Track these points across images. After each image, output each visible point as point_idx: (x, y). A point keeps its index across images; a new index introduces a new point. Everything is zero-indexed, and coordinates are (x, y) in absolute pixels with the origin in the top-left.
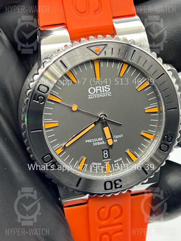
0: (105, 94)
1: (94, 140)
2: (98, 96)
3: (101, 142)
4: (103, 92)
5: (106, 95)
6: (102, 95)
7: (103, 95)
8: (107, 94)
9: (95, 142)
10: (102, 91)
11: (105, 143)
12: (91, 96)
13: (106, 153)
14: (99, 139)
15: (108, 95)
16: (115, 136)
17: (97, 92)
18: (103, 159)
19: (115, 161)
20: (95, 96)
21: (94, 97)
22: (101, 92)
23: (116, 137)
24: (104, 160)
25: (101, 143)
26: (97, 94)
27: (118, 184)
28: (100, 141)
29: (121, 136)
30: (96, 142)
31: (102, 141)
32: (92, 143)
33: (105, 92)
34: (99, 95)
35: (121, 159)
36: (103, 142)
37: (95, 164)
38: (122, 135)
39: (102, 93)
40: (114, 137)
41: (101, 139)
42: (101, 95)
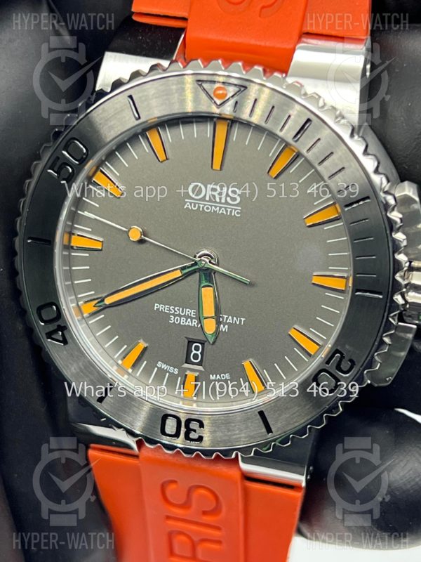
0: (225, 208)
1: (174, 309)
2: (208, 208)
3: (189, 320)
4: (223, 201)
5: (227, 211)
6: (218, 208)
7: (220, 208)
8: (229, 210)
9: (175, 316)
10: (220, 199)
11: (197, 324)
12: (191, 203)
13: (198, 350)
14: (188, 312)
15: (231, 212)
16: (225, 316)
17: (207, 199)
18: (186, 363)
19: (212, 377)
20: (201, 206)
21: (199, 207)
22: (218, 200)
23: (227, 318)
24: (186, 365)
25: (189, 322)
26: (207, 201)
27: (195, 431)
28: (187, 317)
29: (240, 321)
30: (177, 315)
31: (192, 318)
32: (167, 316)
33: (226, 203)
34: (211, 206)
35: (227, 376)
36: (195, 322)
37: (164, 366)
38: (243, 319)
39: (220, 203)
40: (223, 318)
41: (192, 313)
42: (216, 207)
